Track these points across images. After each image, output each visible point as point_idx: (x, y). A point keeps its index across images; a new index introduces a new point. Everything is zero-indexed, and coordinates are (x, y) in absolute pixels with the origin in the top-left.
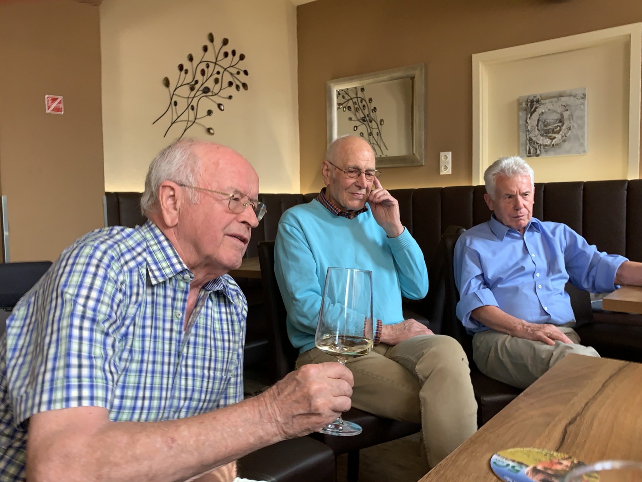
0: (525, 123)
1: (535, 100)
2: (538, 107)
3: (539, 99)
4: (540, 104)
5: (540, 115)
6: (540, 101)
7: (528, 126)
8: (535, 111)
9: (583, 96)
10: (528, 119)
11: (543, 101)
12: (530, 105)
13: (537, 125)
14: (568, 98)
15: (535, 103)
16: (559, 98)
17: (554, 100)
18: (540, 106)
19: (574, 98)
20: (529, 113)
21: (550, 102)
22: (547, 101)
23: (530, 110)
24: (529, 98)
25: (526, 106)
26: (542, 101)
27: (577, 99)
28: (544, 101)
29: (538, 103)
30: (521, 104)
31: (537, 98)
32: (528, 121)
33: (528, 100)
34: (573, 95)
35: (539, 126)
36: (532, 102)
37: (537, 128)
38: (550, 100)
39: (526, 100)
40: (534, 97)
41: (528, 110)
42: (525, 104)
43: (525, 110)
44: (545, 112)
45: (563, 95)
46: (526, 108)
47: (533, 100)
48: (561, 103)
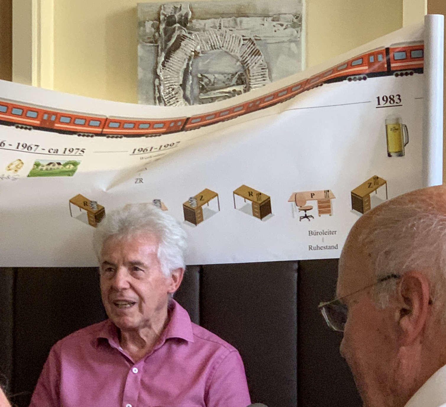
0: (150, 76)
1: (177, 16)
2: (185, 37)
3: (187, 14)
4: (191, 30)
5: (189, 60)
6: (191, 22)
7: (160, 85)
8: (177, 46)
9: (295, 20)
10: (160, 65)
11: (197, 23)
12: (165, 30)
13: (183, 86)
14: (259, 20)
15: (177, 25)
16: (238, 19)
17: (225, 21)
18: (190, 33)
19: (275, 23)
20: (162, 50)
21: (214, 27)
22: (209, 23)
24: (162, 11)
25: (153, 30)
26: (194, 21)
27: (282, 25)
28: (200, 21)
29: (185, 26)
30: (141, 24)
31: (183, 12)
32: (158, 73)
34: (271, 14)
35: (188, 87)
36: (170, 21)
37: (182, 92)
38: (217, 22)
39: (156, 16)
40: (175, 8)
41: (159, 43)
42: (153, 26)
43: (151, 42)
44: (202, 52)
45: (247, 12)
46: (154, 36)
47: (172, 16)
48: (243, 33)
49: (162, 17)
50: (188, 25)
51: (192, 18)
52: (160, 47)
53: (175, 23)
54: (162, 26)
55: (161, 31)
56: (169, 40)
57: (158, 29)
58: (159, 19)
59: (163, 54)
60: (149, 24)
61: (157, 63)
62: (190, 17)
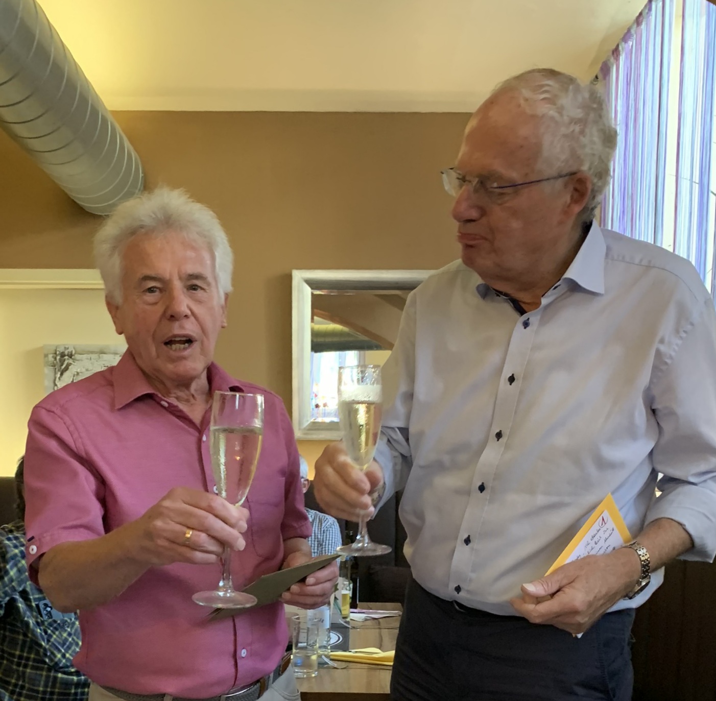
0: (52, 385)
1: (66, 353)
2: (71, 364)
3: (72, 351)
4: (74, 360)
5: (74, 376)
8: (67, 369)
10: (57, 379)
11: (77, 357)
12: (60, 359)
16: (101, 355)
17: (94, 356)
18: (74, 362)
20: (59, 370)
21: (87, 359)
22: (85, 356)
23: (61, 368)
24: (58, 349)
25: (53, 359)
26: (76, 355)
28: (79, 355)
29: (71, 358)
30: (46, 356)
31: (70, 350)
32: (57, 382)
33: (56, 351)
34: (119, 353)
36: (63, 355)
38: (89, 356)
39: (54, 352)
40: (65, 348)
41: (56, 367)
42: (53, 357)
43: (52, 366)
44: (81, 373)
45: (105, 351)
46: (54, 363)
47: (63, 353)
48: (104, 363)
49: (58, 353)
50: (73, 357)
51: (75, 354)
52: (57, 370)
53: (65, 356)
54: (58, 358)
55: (58, 360)
56: (62, 365)
57: (55, 359)
58: (56, 353)
59: (59, 373)
60: (50, 356)
61: (55, 378)
62: (74, 352)
